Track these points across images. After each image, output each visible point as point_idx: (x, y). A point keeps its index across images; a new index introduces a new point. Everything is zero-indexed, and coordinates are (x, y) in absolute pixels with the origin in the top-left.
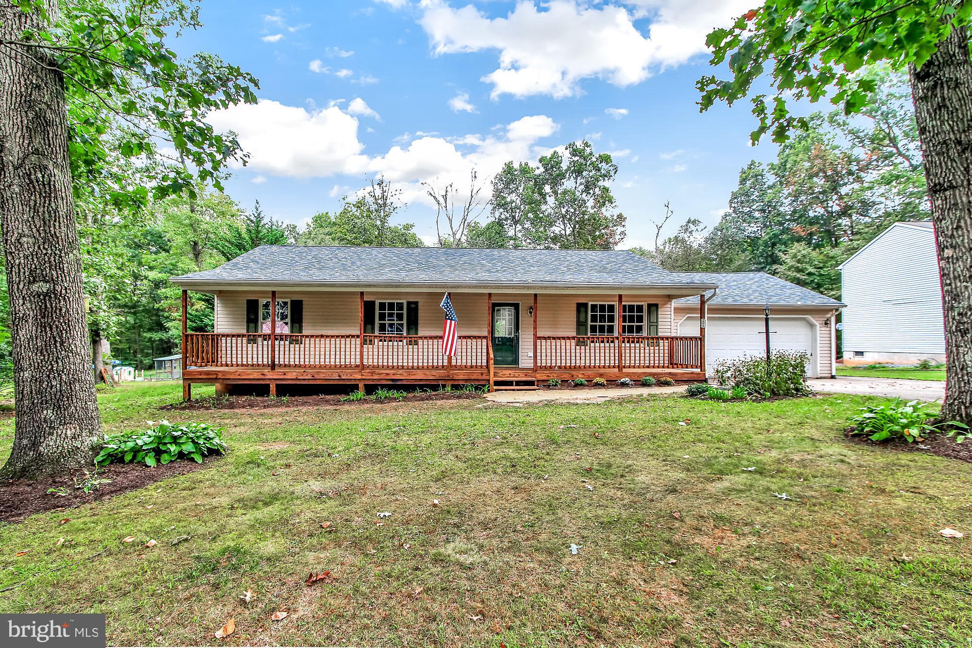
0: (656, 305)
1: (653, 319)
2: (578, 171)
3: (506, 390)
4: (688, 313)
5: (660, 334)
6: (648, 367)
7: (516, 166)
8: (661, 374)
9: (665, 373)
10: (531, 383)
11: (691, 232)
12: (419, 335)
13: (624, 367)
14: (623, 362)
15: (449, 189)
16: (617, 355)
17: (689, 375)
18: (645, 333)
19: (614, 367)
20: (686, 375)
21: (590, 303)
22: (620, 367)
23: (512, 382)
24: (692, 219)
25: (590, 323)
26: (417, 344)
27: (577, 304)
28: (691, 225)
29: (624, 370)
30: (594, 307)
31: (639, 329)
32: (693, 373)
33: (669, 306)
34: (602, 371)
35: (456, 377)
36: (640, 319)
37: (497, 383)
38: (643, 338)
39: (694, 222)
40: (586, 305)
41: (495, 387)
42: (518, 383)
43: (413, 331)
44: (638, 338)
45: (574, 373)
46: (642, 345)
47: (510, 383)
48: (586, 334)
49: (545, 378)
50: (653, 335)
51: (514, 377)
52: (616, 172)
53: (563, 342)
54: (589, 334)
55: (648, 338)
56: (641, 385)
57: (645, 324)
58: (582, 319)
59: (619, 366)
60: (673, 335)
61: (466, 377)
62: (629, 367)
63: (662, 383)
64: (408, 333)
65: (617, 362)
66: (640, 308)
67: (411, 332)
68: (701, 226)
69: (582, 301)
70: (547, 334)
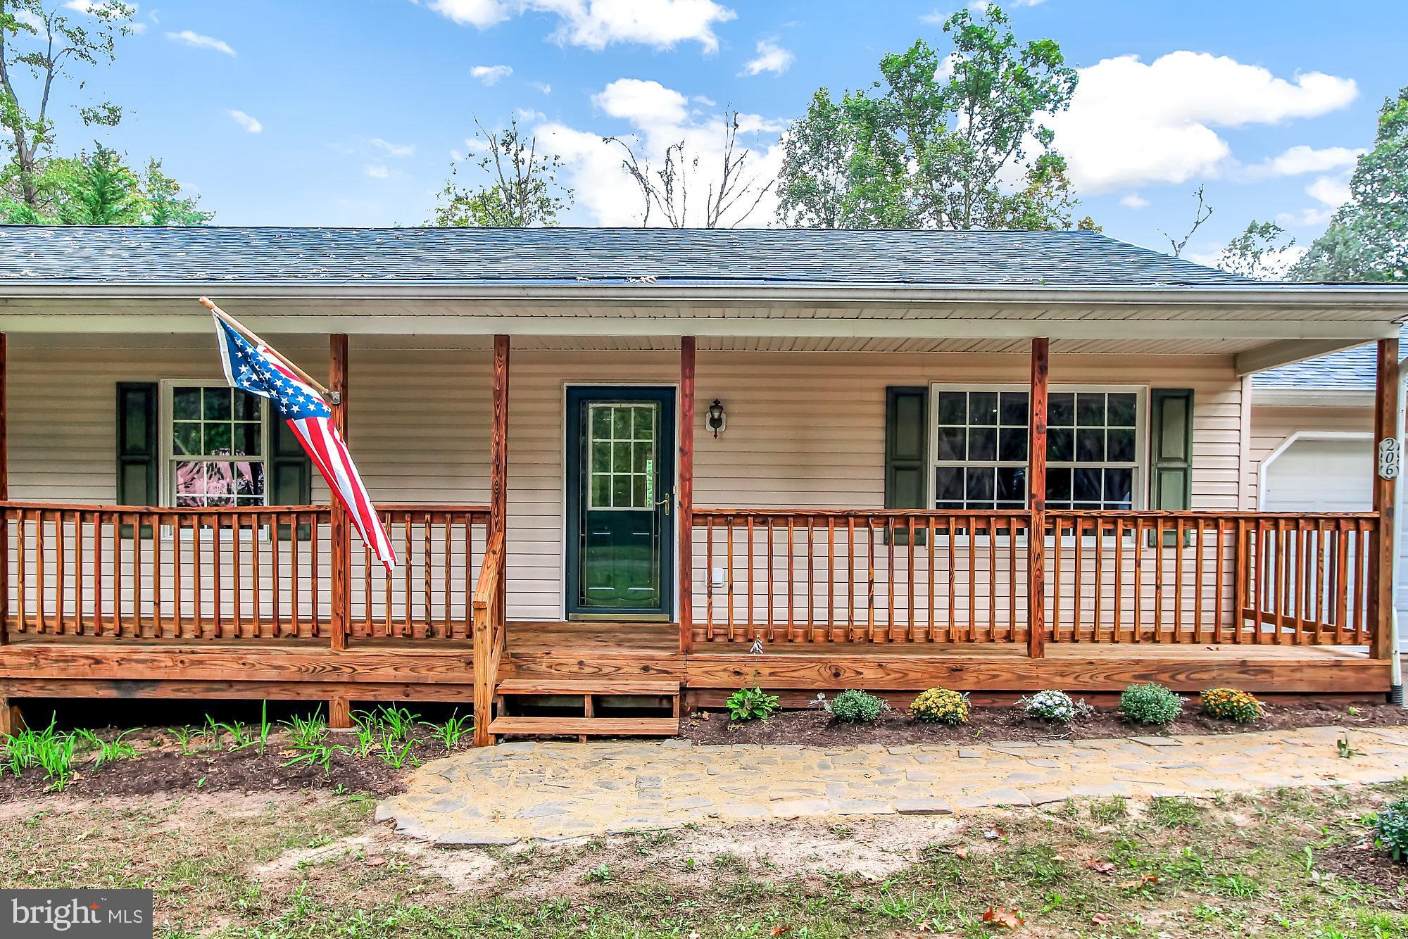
0: (1186, 397)
1: (1173, 447)
2: (977, 89)
3: (539, 738)
4: (1298, 427)
5: (1198, 503)
6: (1152, 638)
7: (836, 100)
8: (1204, 667)
9: (1222, 666)
10: (656, 707)
11: (1256, 255)
12: (313, 507)
13: (1052, 637)
14: (1049, 616)
15: (675, 155)
16: (1022, 590)
18: (1140, 502)
19: (1009, 637)
20: (1308, 674)
21: (936, 389)
22: (1035, 639)
23: (581, 699)
24: (1261, 224)
25: (934, 462)
26: (311, 537)
27: (889, 389)
28: (1255, 237)
29: (1053, 652)
30: (952, 405)
31: (1121, 484)
33: (1234, 397)
34: (958, 656)
35: (364, 675)
36: (1125, 449)
37: (517, 705)
38: (1134, 520)
39: (1264, 231)
40: (920, 394)
41: (505, 724)
42: (603, 706)
43: (293, 490)
44: (1114, 521)
45: (844, 660)
46: (1127, 542)
47: (568, 707)
48: (921, 503)
49: (723, 680)
50: (1170, 506)
51: (598, 674)
52: (1071, 89)
53: (800, 534)
54: (931, 505)
55: (1153, 521)
56: (1121, 721)
57: (1140, 464)
58: (907, 447)
59: (1028, 634)
60: (1246, 507)
61: (405, 675)
62: (1073, 638)
63: (1211, 714)
64: (275, 500)
65: (1022, 616)
66: (1123, 408)
67: (284, 491)
68: (1281, 240)
69: (908, 377)
70: (730, 503)
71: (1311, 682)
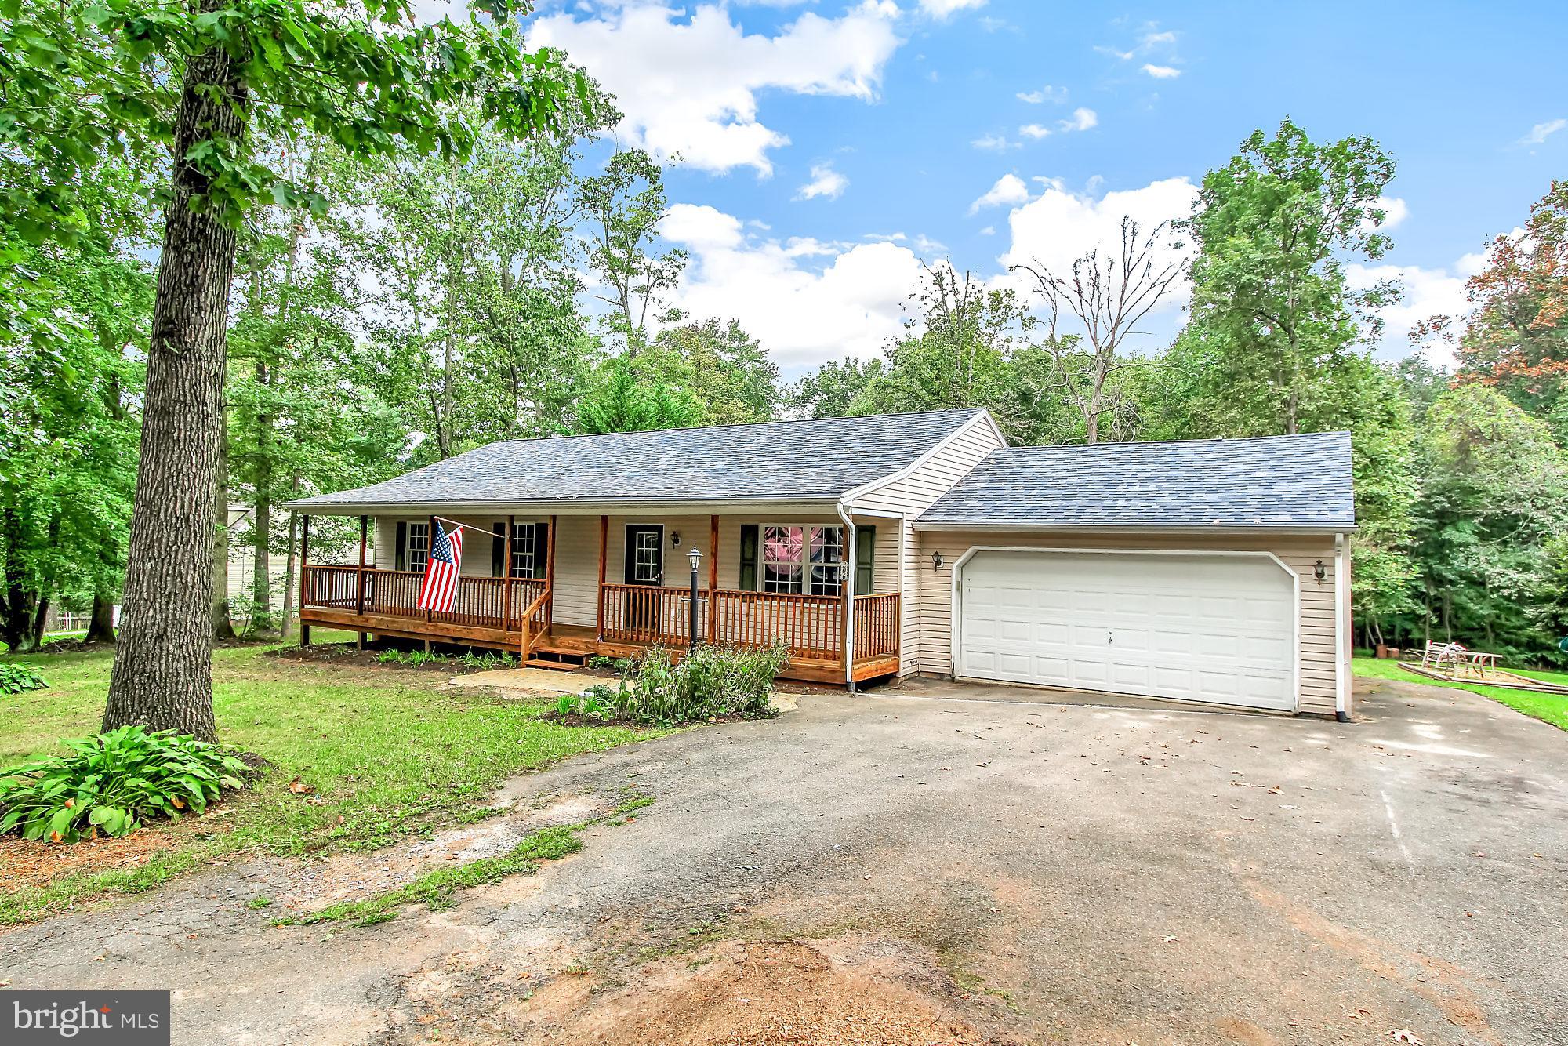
0: (871, 530)
1: (866, 557)
3: (545, 668)
17: (818, 673)
20: (810, 672)
21: (762, 526)
23: (557, 655)
25: (762, 562)
27: (742, 526)
32: (821, 669)
33: (895, 531)
42: (568, 659)
43: (540, 568)
54: (760, 583)
58: (749, 555)
64: (536, 570)
69: (750, 521)
71: (813, 676)
